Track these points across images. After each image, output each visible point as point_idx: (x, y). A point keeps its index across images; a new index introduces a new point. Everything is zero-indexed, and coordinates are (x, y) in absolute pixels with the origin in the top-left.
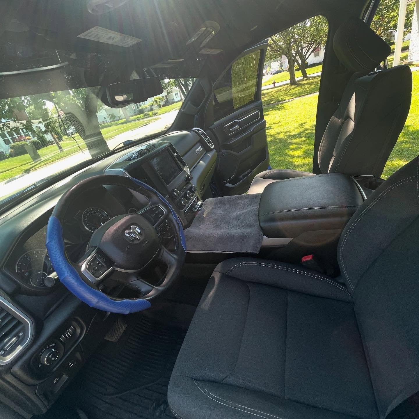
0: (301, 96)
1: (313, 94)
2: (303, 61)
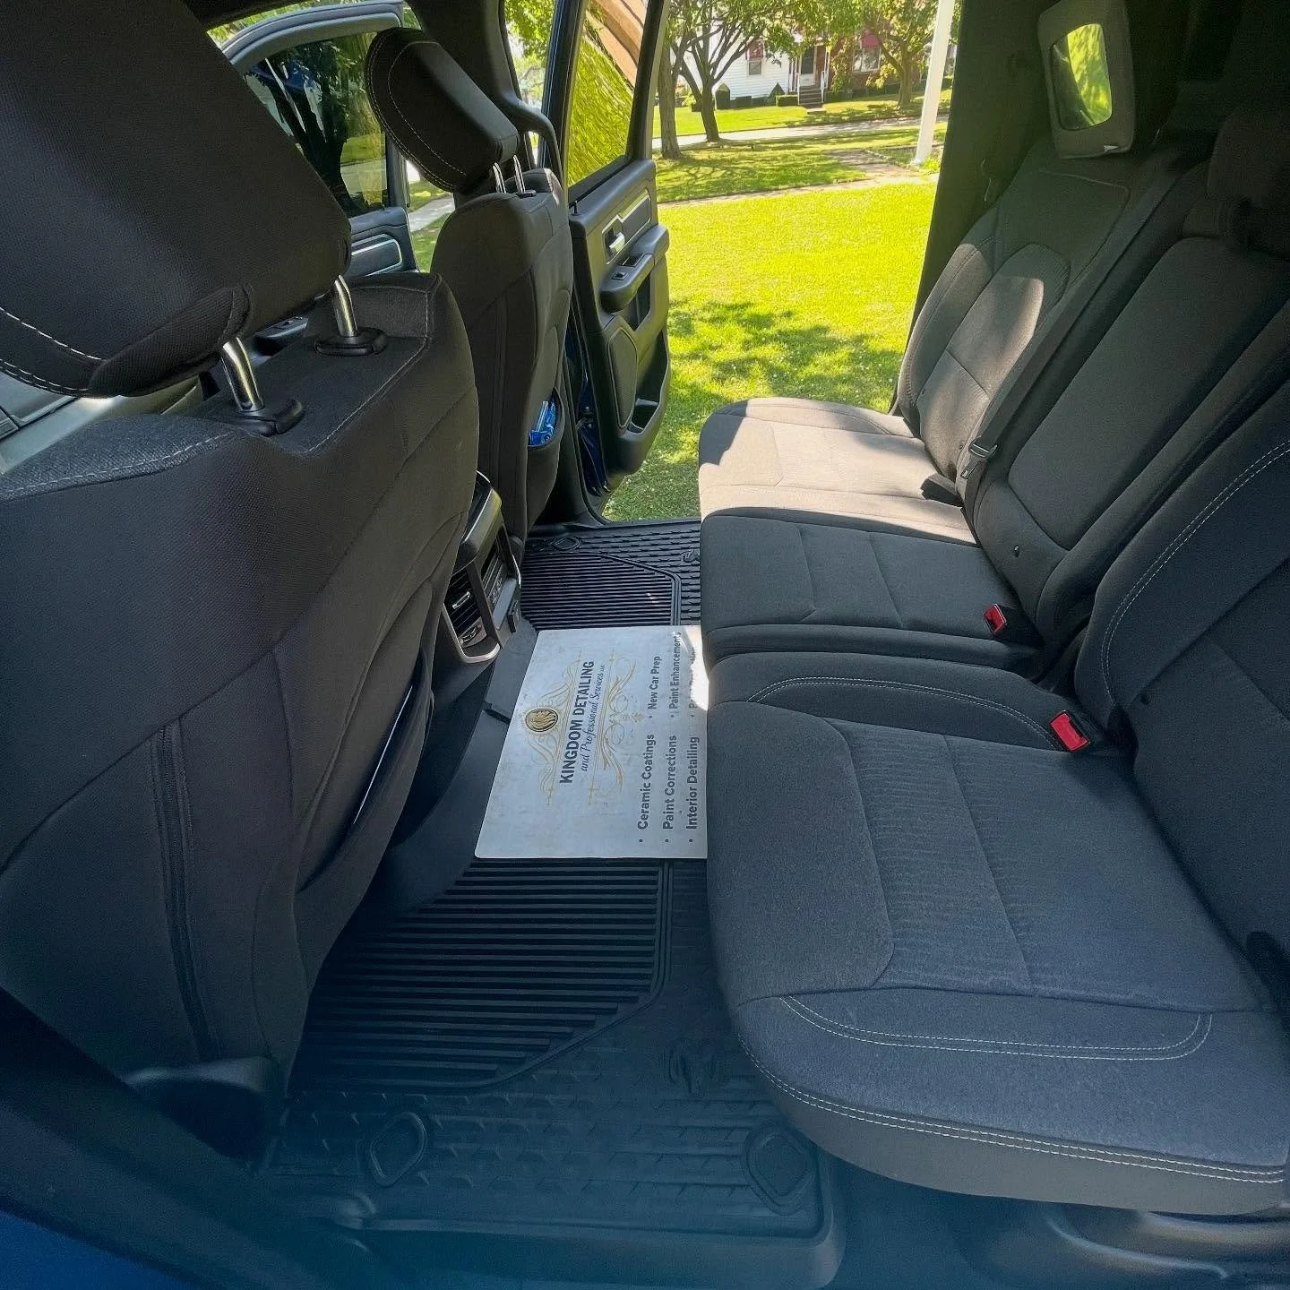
0: (675, 201)
1: (710, 201)
2: (709, 82)
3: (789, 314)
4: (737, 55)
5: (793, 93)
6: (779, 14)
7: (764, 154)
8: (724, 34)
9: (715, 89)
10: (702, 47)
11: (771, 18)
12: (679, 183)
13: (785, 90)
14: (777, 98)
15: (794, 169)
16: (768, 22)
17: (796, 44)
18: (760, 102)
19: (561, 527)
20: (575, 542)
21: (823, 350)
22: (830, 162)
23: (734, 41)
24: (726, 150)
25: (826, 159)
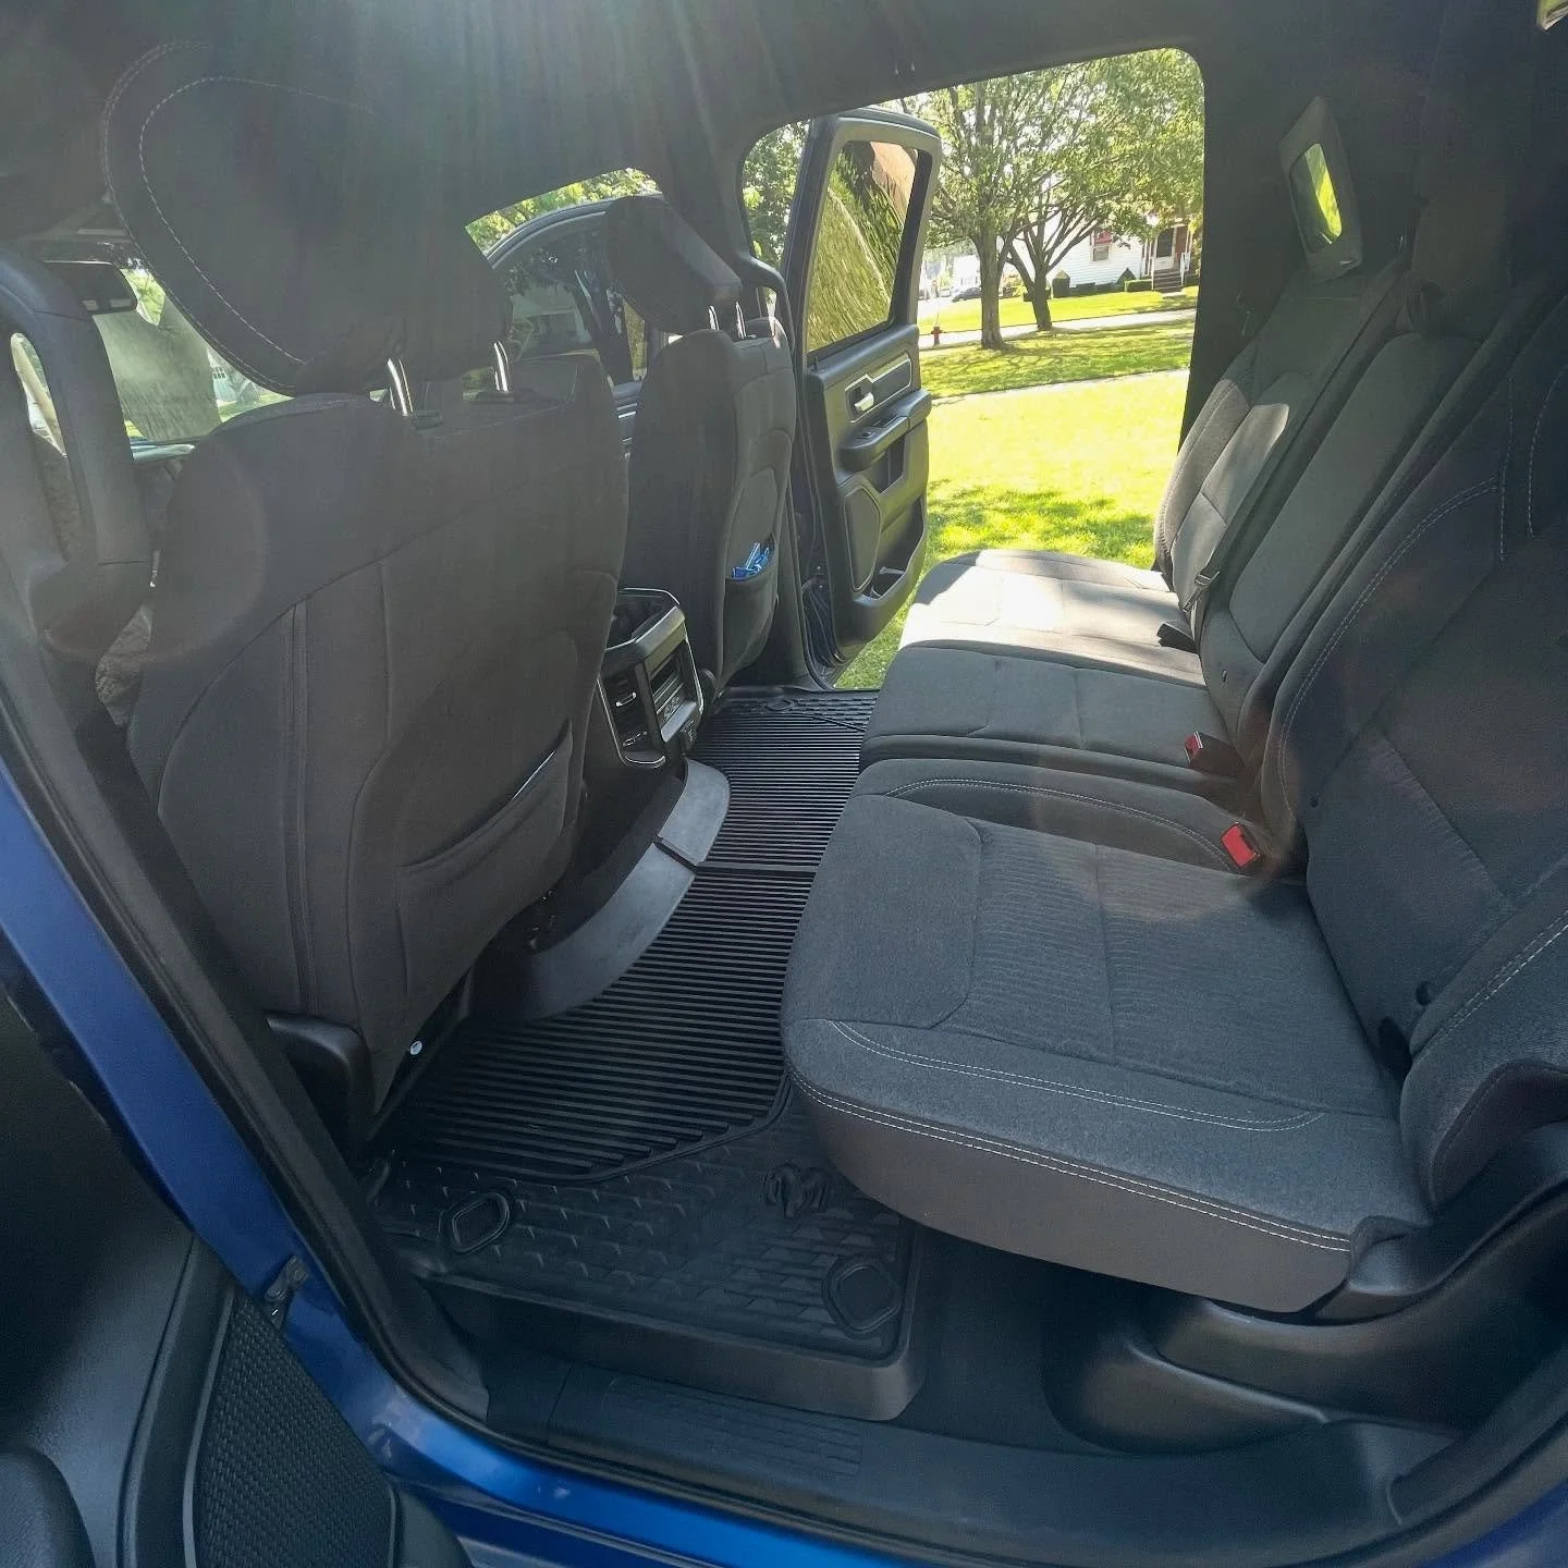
2: (1042, 269)
3: (1101, 504)
4: (1077, 240)
5: (1147, 278)
6: (1129, 196)
7: (1102, 341)
8: (1062, 220)
9: (1050, 277)
10: (1036, 234)
11: (1118, 201)
12: (997, 373)
13: (1136, 273)
14: (1128, 283)
15: (1136, 355)
16: (1115, 206)
17: (1150, 227)
18: (1106, 289)
19: (778, 689)
20: (789, 703)
21: (1137, 541)
22: (1180, 346)
23: (1075, 226)
24: (1060, 339)
25: (1176, 343)
